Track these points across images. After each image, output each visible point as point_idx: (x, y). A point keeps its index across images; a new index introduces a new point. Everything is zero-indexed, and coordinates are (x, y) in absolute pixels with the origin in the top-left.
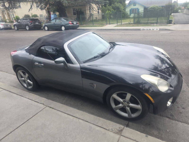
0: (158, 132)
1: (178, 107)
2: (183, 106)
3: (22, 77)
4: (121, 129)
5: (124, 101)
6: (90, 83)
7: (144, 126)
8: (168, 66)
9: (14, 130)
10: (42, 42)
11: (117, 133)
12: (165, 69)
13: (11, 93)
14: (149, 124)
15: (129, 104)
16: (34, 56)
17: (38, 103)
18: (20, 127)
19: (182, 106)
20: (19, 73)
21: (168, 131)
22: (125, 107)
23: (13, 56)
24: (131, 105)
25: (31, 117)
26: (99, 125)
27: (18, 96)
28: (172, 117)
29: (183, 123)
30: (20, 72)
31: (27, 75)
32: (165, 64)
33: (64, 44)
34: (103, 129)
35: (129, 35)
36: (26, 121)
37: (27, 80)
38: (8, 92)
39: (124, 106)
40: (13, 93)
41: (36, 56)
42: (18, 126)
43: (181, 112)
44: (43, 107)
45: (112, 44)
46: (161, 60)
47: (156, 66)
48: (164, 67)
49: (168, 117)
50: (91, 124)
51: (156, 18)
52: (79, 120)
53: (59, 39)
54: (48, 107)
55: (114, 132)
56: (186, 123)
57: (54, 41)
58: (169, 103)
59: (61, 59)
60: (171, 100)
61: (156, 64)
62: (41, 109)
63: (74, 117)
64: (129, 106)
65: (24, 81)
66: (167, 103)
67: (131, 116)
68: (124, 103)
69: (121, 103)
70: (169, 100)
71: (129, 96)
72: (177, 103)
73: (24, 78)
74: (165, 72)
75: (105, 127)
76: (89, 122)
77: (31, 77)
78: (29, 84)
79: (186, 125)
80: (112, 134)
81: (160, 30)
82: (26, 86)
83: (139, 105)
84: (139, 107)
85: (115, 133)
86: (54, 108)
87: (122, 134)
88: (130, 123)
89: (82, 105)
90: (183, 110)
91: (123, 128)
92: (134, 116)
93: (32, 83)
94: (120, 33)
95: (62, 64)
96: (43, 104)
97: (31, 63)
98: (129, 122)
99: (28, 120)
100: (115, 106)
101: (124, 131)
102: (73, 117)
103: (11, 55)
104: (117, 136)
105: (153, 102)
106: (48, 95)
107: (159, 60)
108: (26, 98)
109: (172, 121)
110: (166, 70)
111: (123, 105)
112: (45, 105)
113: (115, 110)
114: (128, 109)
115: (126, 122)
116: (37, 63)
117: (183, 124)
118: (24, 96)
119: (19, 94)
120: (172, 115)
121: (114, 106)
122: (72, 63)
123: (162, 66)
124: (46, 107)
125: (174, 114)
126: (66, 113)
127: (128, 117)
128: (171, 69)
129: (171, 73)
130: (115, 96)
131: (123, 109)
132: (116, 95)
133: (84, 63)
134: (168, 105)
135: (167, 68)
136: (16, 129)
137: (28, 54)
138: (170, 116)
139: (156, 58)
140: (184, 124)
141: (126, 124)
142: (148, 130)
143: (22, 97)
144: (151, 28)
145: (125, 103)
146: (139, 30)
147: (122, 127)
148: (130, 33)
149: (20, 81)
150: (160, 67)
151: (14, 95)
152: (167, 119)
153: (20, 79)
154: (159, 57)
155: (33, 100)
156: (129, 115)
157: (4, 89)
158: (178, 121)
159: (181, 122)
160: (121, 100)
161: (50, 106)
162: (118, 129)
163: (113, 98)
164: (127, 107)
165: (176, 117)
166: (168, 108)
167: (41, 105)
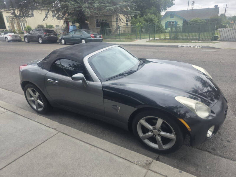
0: (196, 168)
1: (222, 140)
2: (228, 139)
3: (31, 96)
4: (149, 161)
5: (154, 129)
6: (113, 105)
7: (178, 161)
9: (19, 158)
10: (58, 56)
11: (144, 167)
12: (206, 92)
13: (17, 115)
14: (185, 159)
15: (160, 132)
16: (47, 71)
17: (49, 127)
18: (26, 154)
19: (226, 139)
20: (28, 91)
21: (208, 168)
22: (156, 136)
23: (22, 71)
24: (162, 133)
25: (41, 143)
27: (25, 118)
28: (213, 152)
29: (227, 158)
30: (30, 90)
31: (37, 94)
32: (207, 87)
33: (84, 57)
34: (127, 161)
35: (164, 52)
36: (34, 148)
37: (37, 101)
38: (13, 114)
39: (154, 135)
40: (20, 115)
41: (50, 71)
42: (24, 153)
43: (225, 145)
44: (56, 133)
45: (141, 61)
46: (202, 82)
48: (205, 90)
49: (208, 151)
50: (112, 155)
51: (198, 34)
52: (97, 149)
53: (79, 52)
54: (61, 133)
55: (140, 166)
56: (232, 160)
57: (72, 54)
58: (210, 133)
59: (80, 75)
60: (212, 129)
61: (196, 87)
62: (52, 135)
63: (92, 145)
64: (159, 135)
65: (34, 102)
66: (207, 133)
67: (162, 148)
68: (154, 130)
69: (151, 131)
70: (210, 129)
71: (160, 122)
72: (221, 135)
73: (34, 98)
74: (207, 96)
75: (129, 159)
76: (109, 152)
77: (42, 97)
78: (39, 106)
79: (231, 161)
80: (138, 168)
82: (35, 107)
83: (172, 134)
84: (172, 136)
85: (142, 167)
86: (68, 134)
87: (150, 168)
88: (161, 157)
89: (102, 132)
90: (229, 143)
91: (151, 161)
92: (165, 147)
93: (43, 104)
95: (81, 81)
96: (55, 129)
97: (44, 79)
98: (159, 155)
99: (36, 147)
100: (143, 134)
101: (153, 164)
102: (90, 146)
103: (20, 69)
104: (144, 171)
105: (190, 130)
106: (61, 119)
107: (200, 83)
108: (36, 121)
109: (213, 156)
110: (207, 94)
111: (152, 134)
112: (57, 131)
113: (143, 140)
114: (159, 138)
115: (156, 155)
116: (51, 80)
117: (227, 160)
118: (32, 119)
119: (26, 116)
120: (213, 149)
121: (141, 134)
122: (93, 81)
123: (203, 89)
124: (59, 133)
125: (216, 148)
126: (83, 140)
127: (159, 149)
128: (214, 94)
129: (213, 97)
130: (143, 121)
131: (153, 139)
132: (145, 120)
133: (107, 81)
134: (208, 135)
135: (209, 91)
136: (21, 156)
137: (40, 69)
138: (210, 150)
139: (197, 80)
140: (229, 160)
141: (155, 158)
142: (183, 166)
143: (30, 120)
145: (156, 130)
146: (177, 47)
147: (151, 159)
149: (29, 102)
150: (201, 91)
151: (21, 117)
152: (207, 153)
153: (29, 98)
154: (200, 79)
155: (43, 124)
156: (160, 146)
157: (9, 110)
158: (220, 156)
159: (224, 157)
160: (150, 127)
161: (63, 131)
162: (145, 162)
163: (140, 123)
164: (157, 137)
165: (218, 151)
166: (209, 139)
167: (53, 131)
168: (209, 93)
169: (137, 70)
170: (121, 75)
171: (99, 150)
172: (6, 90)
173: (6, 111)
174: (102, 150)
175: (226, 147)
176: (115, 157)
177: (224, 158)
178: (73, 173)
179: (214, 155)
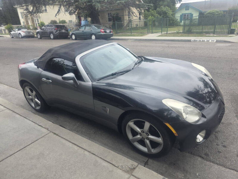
0: (184, 174)
1: (217, 145)
2: (225, 144)
3: (29, 95)
4: (134, 166)
5: (142, 132)
6: (103, 107)
7: (167, 166)
9: (7, 158)
10: (52, 54)
11: (127, 172)
12: (206, 93)
13: (14, 114)
14: (174, 164)
15: (148, 135)
16: (42, 70)
17: (42, 127)
18: (14, 154)
19: (222, 143)
20: (26, 89)
21: (197, 174)
22: (144, 139)
23: (20, 69)
24: (151, 137)
25: (30, 143)
26: (108, 160)
27: (21, 117)
28: (206, 157)
29: (220, 165)
31: (34, 93)
32: (208, 88)
33: (76, 57)
34: (111, 165)
35: (175, 47)
36: (23, 148)
37: (34, 99)
38: (11, 112)
39: (143, 138)
40: (17, 113)
41: (44, 70)
42: (12, 153)
43: (220, 151)
44: (47, 133)
47: (198, 89)
48: (206, 90)
49: (201, 157)
50: (98, 158)
51: (214, 26)
52: (84, 151)
53: (72, 51)
54: (52, 133)
56: (225, 167)
57: (65, 53)
58: (200, 138)
59: (71, 75)
60: (203, 133)
61: (198, 87)
62: (43, 135)
63: (80, 147)
64: (148, 139)
65: (32, 100)
66: (196, 138)
67: (151, 151)
68: (142, 133)
69: (139, 134)
70: (200, 134)
71: (147, 125)
72: (218, 139)
73: (32, 96)
74: (206, 97)
75: (113, 163)
76: (95, 155)
77: (38, 96)
78: (36, 104)
79: (224, 169)
80: (120, 172)
81: (217, 41)
82: (33, 105)
83: (160, 138)
84: (160, 140)
85: (125, 172)
86: (59, 135)
87: (133, 174)
88: (150, 161)
89: (95, 133)
90: (224, 148)
92: (154, 151)
93: (39, 102)
94: (163, 45)
95: (72, 81)
96: (48, 129)
97: (39, 77)
98: (149, 159)
99: (25, 147)
100: (132, 137)
101: (137, 169)
102: (78, 147)
103: (19, 67)
104: (127, 176)
105: (176, 135)
106: (58, 118)
107: (202, 83)
108: (30, 120)
109: (205, 162)
110: (207, 95)
111: (141, 137)
112: (49, 131)
113: (132, 143)
116: (45, 79)
117: (219, 166)
118: (28, 118)
119: (22, 115)
120: (207, 155)
121: (130, 136)
122: (84, 81)
123: (204, 90)
124: (50, 133)
125: (209, 154)
126: (72, 141)
127: (148, 153)
128: (213, 95)
129: (212, 99)
130: (131, 124)
131: (142, 142)
132: (133, 123)
133: (98, 81)
134: (198, 141)
135: (209, 92)
136: (10, 156)
137: (36, 67)
138: (203, 156)
139: (200, 80)
140: (221, 167)
142: (171, 171)
143: (26, 119)
144: (205, 39)
145: (144, 133)
146: (189, 41)
147: (136, 164)
148: (175, 45)
149: (28, 100)
150: (202, 91)
151: (18, 116)
152: (199, 159)
153: (27, 97)
154: (203, 80)
155: (37, 123)
156: (149, 149)
157: (8, 109)
158: (213, 162)
160: (138, 130)
161: (54, 132)
162: (129, 166)
163: (129, 126)
164: (146, 140)
165: (211, 157)
166: (199, 145)
167: (45, 131)
168: (208, 94)
169: (133, 69)
170: (114, 75)
171: (86, 153)
172: (11, 87)
173: (5, 109)
174: (89, 152)
175: (221, 152)
176: (100, 160)
177: (216, 165)
178: (55, 175)
179: (207, 160)
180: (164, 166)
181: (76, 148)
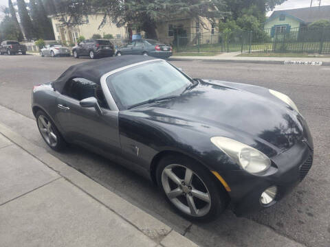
1: (299, 212)
2: (311, 211)
3: (44, 127)
4: (165, 232)
5: (183, 184)
6: (131, 145)
8: (296, 132)
11: (154, 239)
13: (22, 151)
14: (229, 235)
15: (191, 189)
16: (59, 94)
17: (53, 169)
19: (308, 210)
20: (40, 119)
22: (186, 195)
23: (34, 92)
24: (194, 191)
25: (32, 189)
26: (129, 220)
28: (278, 228)
29: (299, 242)
30: (42, 118)
31: (49, 124)
33: (102, 75)
34: (133, 227)
35: (257, 71)
37: (50, 133)
38: (18, 148)
39: (184, 192)
40: (25, 150)
41: (62, 93)
43: (303, 220)
44: (57, 178)
47: (279, 128)
49: (271, 227)
50: (116, 216)
54: (63, 178)
55: (150, 237)
58: (267, 198)
60: (272, 191)
62: (51, 180)
63: (95, 199)
64: (191, 194)
66: (260, 197)
67: (195, 213)
68: (183, 186)
69: (179, 186)
70: (267, 190)
71: (189, 174)
73: (47, 129)
74: (289, 139)
75: (137, 225)
76: (114, 212)
77: (54, 128)
80: (144, 238)
81: (324, 64)
82: (48, 141)
83: (207, 193)
84: (206, 196)
85: (152, 239)
86: (72, 181)
87: (161, 242)
88: (194, 227)
89: (123, 182)
90: (309, 218)
91: (169, 231)
92: (199, 213)
93: (55, 136)
94: (241, 68)
95: (93, 109)
96: (59, 173)
98: (192, 224)
100: (170, 190)
101: (169, 236)
104: (152, 244)
105: (228, 190)
108: (39, 160)
109: (277, 235)
111: (181, 191)
112: (60, 175)
114: (191, 199)
115: (187, 224)
116: (62, 106)
119: (31, 153)
120: (280, 225)
121: (167, 189)
122: (109, 108)
123: (287, 129)
124: (60, 178)
125: (285, 223)
126: (87, 191)
127: (191, 215)
130: (168, 171)
131: (183, 199)
132: (171, 169)
133: (128, 109)
134: (264, 202)
138: (274, 226)
139: (284, 118)
141: (184, 227)
144: (306, 60)
145: (185, 186)
146: (282, 63)
147: (168, 228)
148: (259, 69)
149: (42, 134)
151: (26, 154)
152: (268, 230)
153: (42, 129)
155: (48, 164)
156: (192, 210)
157: (15, 143)
158: (288, 237)
159: (294, 240)
160: (177, 180)
161: (67, 177)
162: (159, 232)
163: (165, 174)
164: (188, 195)
165: (287, 229)
166: (267, 208)
167: (54, 174)
170: (152, 102)
171: (103, 208)
173: (12, 143)
174: (107, 207)
175: (303, 223)
176: (119, 220)
177: (292, 242)
179: (279, 233)
180: (213, 237)
181: (90, 200)
